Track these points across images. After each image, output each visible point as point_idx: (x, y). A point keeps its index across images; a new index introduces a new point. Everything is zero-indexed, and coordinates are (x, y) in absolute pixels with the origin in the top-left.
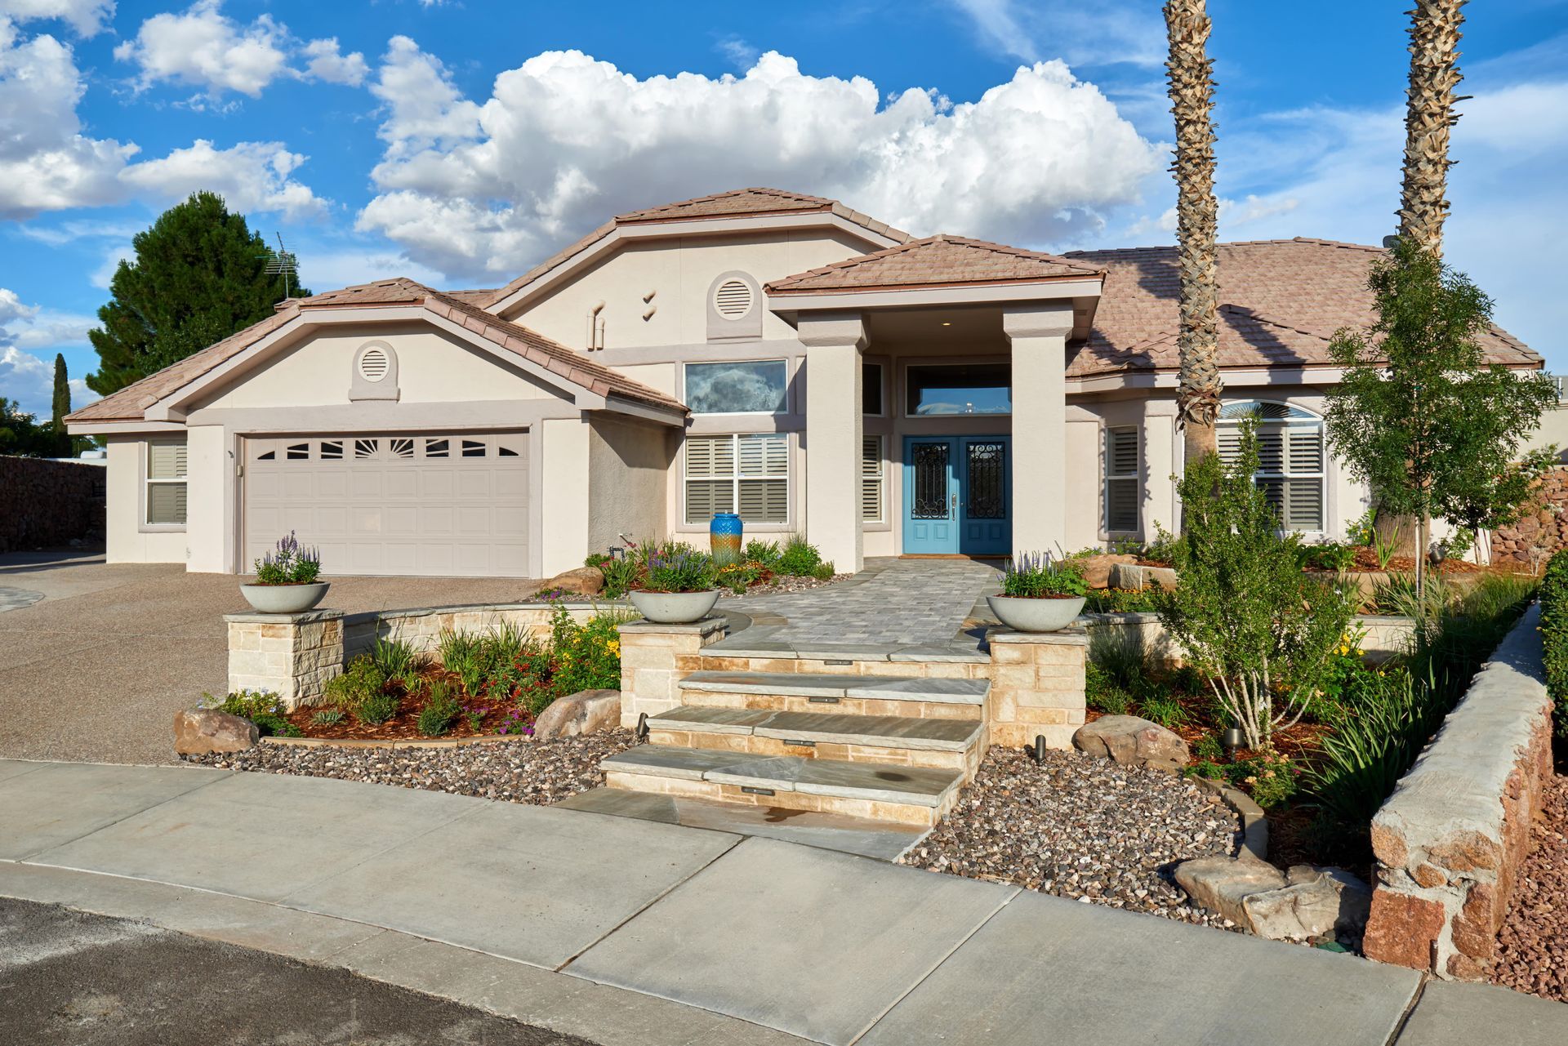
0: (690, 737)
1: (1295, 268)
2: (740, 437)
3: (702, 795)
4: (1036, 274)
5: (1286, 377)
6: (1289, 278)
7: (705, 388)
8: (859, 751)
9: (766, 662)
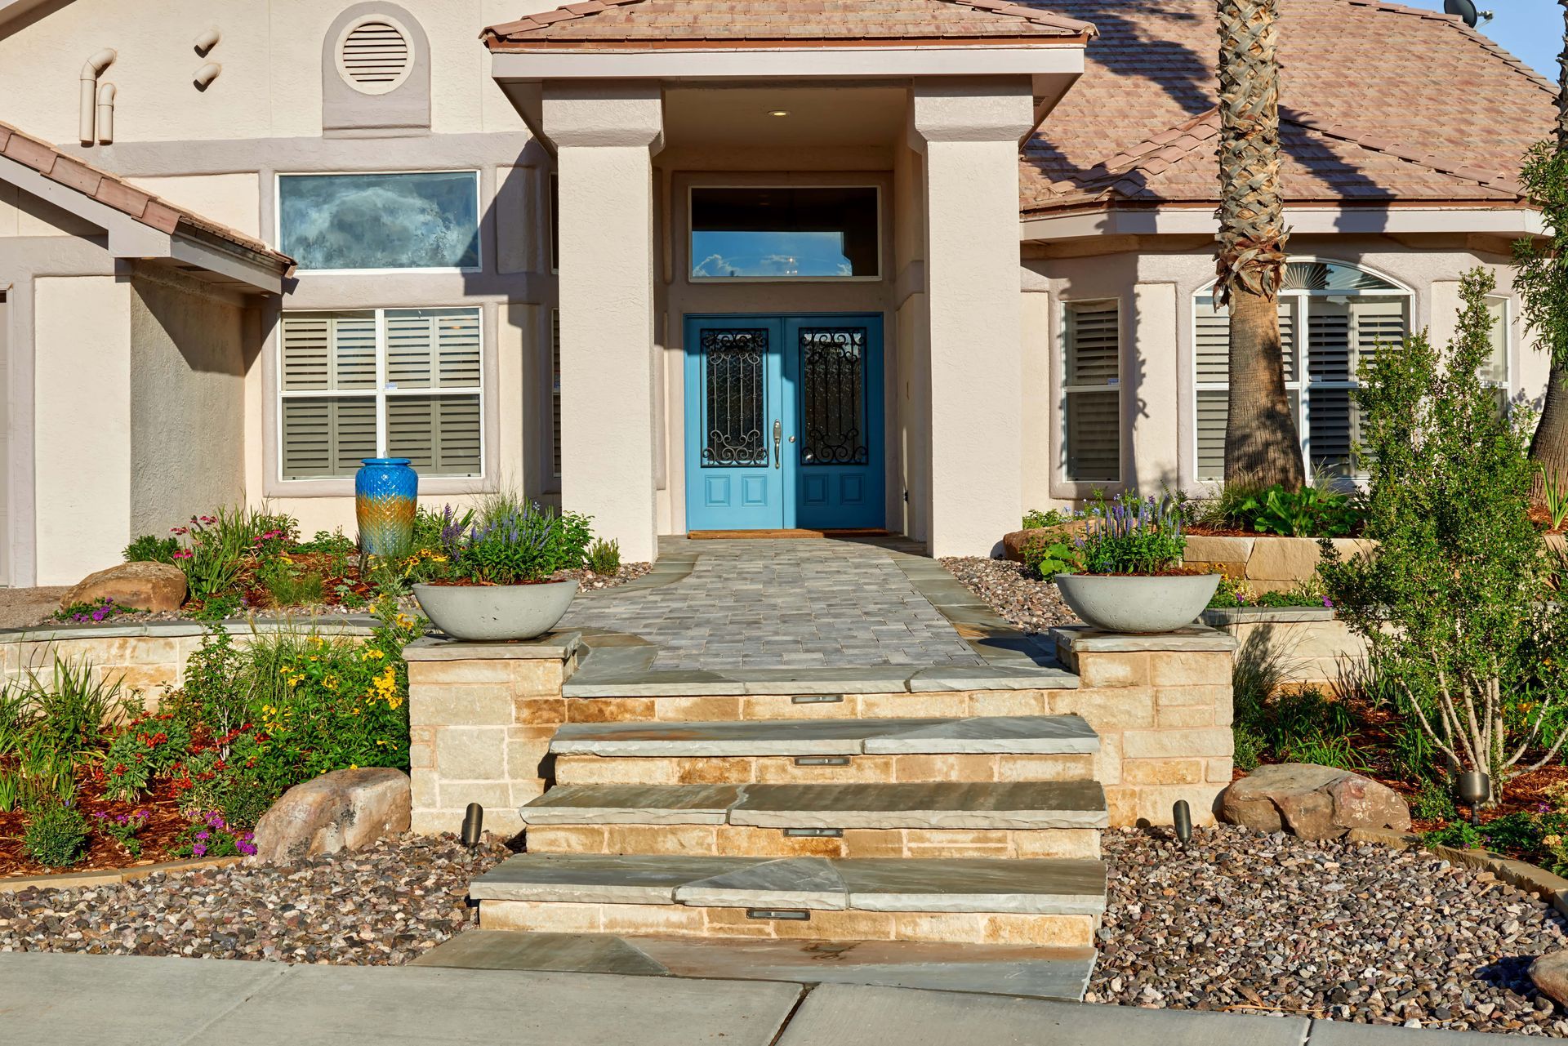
0: (606, 835)
1: (1322, 41)
2: (387, 314)
3: (670, 930)
4: (974, 32)
5: (1362, 221)
6: (1317, 57)
7: (319, 220)
8: (921, 839)
9: (685, 703)
